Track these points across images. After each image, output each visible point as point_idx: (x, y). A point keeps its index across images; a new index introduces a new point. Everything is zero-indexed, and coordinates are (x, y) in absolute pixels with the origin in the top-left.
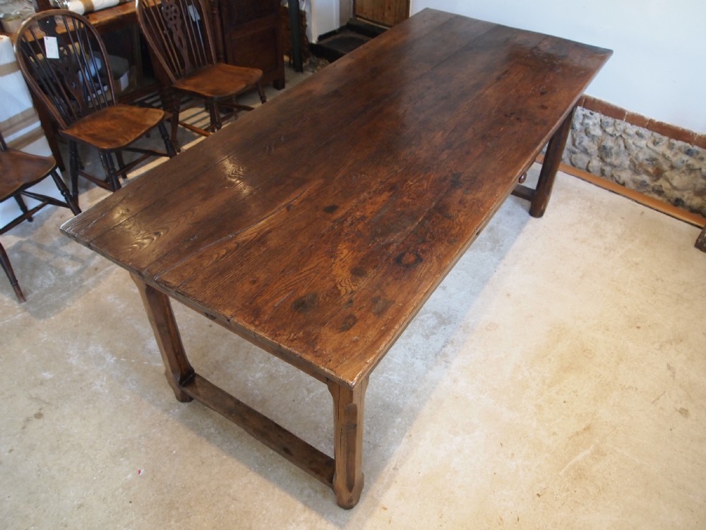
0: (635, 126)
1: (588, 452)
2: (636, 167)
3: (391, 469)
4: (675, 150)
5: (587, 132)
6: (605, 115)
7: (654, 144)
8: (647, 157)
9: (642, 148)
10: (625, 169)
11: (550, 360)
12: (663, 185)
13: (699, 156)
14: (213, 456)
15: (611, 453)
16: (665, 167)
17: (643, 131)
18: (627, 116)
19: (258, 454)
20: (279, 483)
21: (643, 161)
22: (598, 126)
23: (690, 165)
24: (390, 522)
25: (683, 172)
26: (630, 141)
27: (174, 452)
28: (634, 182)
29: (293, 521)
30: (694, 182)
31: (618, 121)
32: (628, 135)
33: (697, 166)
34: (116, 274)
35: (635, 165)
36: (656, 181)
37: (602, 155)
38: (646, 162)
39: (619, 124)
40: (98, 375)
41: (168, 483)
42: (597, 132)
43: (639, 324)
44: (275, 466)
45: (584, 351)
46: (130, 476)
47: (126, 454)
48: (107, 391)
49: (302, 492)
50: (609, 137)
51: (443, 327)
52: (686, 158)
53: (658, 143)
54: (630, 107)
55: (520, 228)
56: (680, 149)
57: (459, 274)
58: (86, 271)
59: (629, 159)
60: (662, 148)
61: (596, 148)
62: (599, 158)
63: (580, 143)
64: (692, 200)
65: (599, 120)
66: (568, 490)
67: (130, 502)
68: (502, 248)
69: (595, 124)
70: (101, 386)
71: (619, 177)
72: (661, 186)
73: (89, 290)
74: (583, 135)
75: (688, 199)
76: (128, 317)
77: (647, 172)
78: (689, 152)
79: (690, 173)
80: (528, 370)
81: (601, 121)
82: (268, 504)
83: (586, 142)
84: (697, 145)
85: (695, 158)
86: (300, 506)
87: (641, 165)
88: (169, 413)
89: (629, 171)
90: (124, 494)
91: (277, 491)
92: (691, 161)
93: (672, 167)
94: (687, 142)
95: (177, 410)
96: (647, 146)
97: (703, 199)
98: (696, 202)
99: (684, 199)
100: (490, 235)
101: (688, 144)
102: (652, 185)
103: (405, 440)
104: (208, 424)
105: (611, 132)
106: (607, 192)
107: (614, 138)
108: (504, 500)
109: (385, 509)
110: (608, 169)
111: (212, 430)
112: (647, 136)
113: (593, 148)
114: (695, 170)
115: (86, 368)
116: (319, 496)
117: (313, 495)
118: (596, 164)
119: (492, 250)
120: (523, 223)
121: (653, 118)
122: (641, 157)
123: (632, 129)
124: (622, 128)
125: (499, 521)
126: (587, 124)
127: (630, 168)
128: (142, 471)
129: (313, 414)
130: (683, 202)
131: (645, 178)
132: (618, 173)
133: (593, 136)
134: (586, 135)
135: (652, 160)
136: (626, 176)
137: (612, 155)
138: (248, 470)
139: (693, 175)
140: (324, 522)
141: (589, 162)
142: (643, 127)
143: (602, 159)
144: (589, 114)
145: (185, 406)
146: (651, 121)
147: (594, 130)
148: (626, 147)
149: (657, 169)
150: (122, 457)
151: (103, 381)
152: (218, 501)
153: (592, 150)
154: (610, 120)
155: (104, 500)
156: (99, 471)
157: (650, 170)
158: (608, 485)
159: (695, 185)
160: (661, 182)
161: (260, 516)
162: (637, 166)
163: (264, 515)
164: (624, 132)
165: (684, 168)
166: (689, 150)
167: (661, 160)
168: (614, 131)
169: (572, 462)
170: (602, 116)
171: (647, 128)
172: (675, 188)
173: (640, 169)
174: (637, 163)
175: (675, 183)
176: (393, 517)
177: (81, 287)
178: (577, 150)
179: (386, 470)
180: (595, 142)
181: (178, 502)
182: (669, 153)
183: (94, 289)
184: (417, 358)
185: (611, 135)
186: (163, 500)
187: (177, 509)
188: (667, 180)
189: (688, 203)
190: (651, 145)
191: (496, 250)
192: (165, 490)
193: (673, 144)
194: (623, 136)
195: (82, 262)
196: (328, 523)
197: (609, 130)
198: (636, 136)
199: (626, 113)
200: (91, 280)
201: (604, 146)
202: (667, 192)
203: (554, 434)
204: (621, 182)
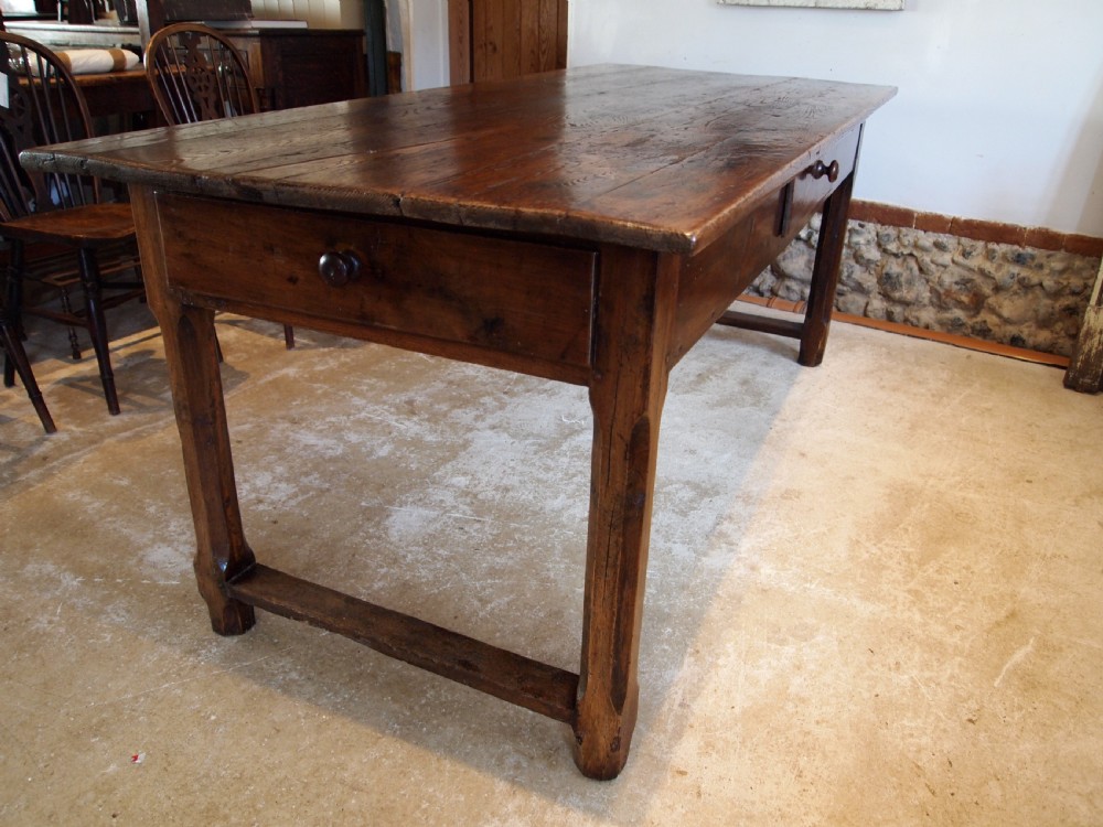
0: (930, 233)
1: (1029, 648)
2: (941, 300)
3: (676, 707)
4: (998, 261)
5: (858, 258)
6: (883, 224)
7: (964, 255)
8: (956, 278)
9: (945, 267)
10: (925, 306)
11: (906, 530)
12: (988, 320)
13: (1036, 261)
14: (299, 717)
15: (1069, 647)
16: (987, 290)
17: (944, 238)
18: (917, 219)
19: (396, 707)
20: (450, 750)
21: (950, 286)
22: (873, 244)
23: (1024, 279)
24: (699, 794)
25: (1016, 293)
26: (927, 259)
27: (213, 718)
28: (941, 323)
29: (493, 814)
30: (1034, 306)
31: (904, 230)
32: (924, 249)
33: (1035, 280)
34: (84, 462)
35: (939, 296)
36: (974, 316)
37: (885, 290)
38: (955, 287)
39: (906, 235)
40: (44, 607)
41: (202, 773)
42: (873, 254)
43: (1028, 478)
44: (435, 722)
45: (957, 515)
46: (112, 768)
47: (103, 729)
48: (62, 630)
49: (501, 760)
50: (892, 259)
51: (707, 500)
52: (1015, 269)
53: (970, 253)
54: (920, 205)
55: (791, 380)
56: (1004, 257)
57: (711, 434)
58: (25, 462)
59: (928, 288)
60: (976, 261)
61: (875, 280)
62: (880, 297)
63: (849, 276)
64: (1036, 336)
65: (874, 234)
66: (1020, 708)
67: (114, 816)
68: (769, 402)
69: (868, 242)
70: (50, 622)
71: (918, 319)
72: (985, 322)
73: (30, 486)
74: (852, 262)
75: (1029, 335)
76: (109, 519)
77: (959, 304)
78: (1019, 260)
79: (1026, 293)
80: (875, 545)
81: (877, 235)
82: (431, 790)
83: (859, 273)
84: (1030, 245)
85: (1030, 268)
86: (502, 786)
87: (948, 293)
88: (199, 656)
89: (931, 308)
90: (100, 802)
91: (447, 765)
92: (1024, 273)
93: (998, 289)
94: (1013, 243)
95: (215, 650)
96: (953, 261)
97: (1052, 332)
98: (1044, 336)
99: (1024, 336)
100: (745, 387)
101: (1016, 247)
102: (970, 322)
103: (688, 660)
104: (283, 666)
105: (895, 251)
106: (906, 337)
107: (900, 260)
108: (912, 735)
109: (683, 773)
110: (897, 310)
111: (294, 675)
112: (950, 247)
113: (870, 281)
114: (1033, 286)
115: (19, 597)
116: (540, 765)
117: (525, 765)
118: (877, 304)
119: (754, 404)
120: (793, 373)
121: (957, 216)
122: (947, 280)
123: (927, 239)
124: (912, 241)
125: (916, 769)
126: (857, 244)
127: (932, 303)
128: (142, 757)
129: (498, 634)
130: (1024, 341)
131: (958, 313)
132: (913, 314)
133: (869, 260)
134: (857, 262)
135: (964, 282)
136: (928, 315)
137: (901, 286)
138: (379, 735)
139: (1030, 296)
140: (558, 808)
141: (867, 304)
142: (943, 230)
143: (886, 296)
144: (857, 228)
145: (231, 642)
146: (955, 221)
147: (869, 252)
148: (921, 270)
149: (975, 295)
150: (95, 736)
151: (54, 614)
152: (318, 796)
153: (869, 284)
154: (891, 231)
155: (50, 817)
156: (42, 765)
157: (964, 298)
158: (1087, 693)
159: (1036, 311)
160: (984, 316)
161: (418, 814)
162: (944, 297)
163: (425, 810)
164: (916, 246)
165: (1016, 287)
166: (1019, 255)
167: (978, 279)
168: (898, 248)
169: (1007, 666)
170: (879, 226)
171: (950, 232)
172: (1007, 321)
173: (948, 300)
174: (942, 291)
175: (1006, 313)
176: (703, 786)
177: (12, 483)
178: (845, 288)
179: (665, 708)
180: (873, 272)
181: (225, 805)
182: (989, 267)
183: (40, 485)
184: (675, 542)
185: (896, 256)
186: (192, 805)
187: (226, 818)
188: (992, 311)
189: (1031, 341)
190: (960, 259)
191: (762, 405)
192: (196, 786)
193: (994, 251)
194: (915, 253)
195: (18, 450)
196: (568, 810)
197: (892, 247)
198: (935, 250)
199: (916, 215)
200: (33, 474)
201: (887, 274)
202: (995, 329)
203: (958, 628)
204: (922, 324)
